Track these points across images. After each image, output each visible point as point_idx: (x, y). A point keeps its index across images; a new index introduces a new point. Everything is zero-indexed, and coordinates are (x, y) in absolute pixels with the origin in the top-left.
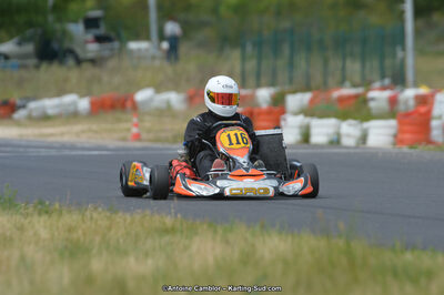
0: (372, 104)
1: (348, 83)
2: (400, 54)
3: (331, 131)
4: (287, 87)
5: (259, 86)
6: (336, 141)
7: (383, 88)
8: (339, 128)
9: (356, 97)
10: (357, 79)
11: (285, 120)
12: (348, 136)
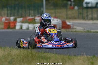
0: (36, 20)
1: (30, 16)
2: (42, 9)
3: (27, 26)
4: (17, 17)
5: (11, 16)
6: (28, 29)
7: (38, 17)
8: (29, 25)
9: (32, 19)
10: (33, 15)
11: (17, 24)
12: (31, 27)
